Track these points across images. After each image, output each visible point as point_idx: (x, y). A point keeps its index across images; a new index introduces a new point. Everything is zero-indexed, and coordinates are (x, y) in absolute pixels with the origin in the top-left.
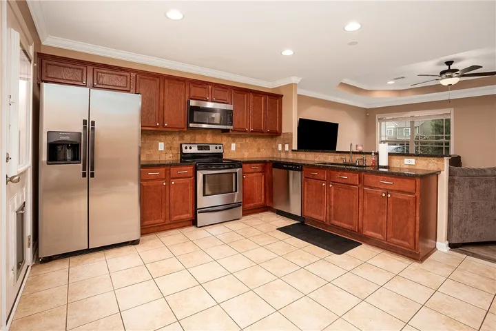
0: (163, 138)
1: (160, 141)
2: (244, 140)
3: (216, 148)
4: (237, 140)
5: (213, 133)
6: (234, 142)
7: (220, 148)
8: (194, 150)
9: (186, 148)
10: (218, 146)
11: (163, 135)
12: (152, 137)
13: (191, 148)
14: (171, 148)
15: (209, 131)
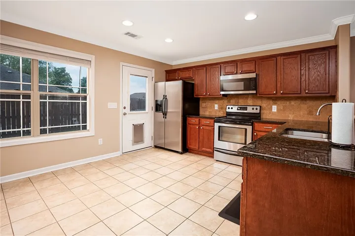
0: (217, 102)
1: (216, 104)
2: (288, 103)
3: (253, 109)
4: (279, 103)
5: (253, 97)
6: (275, 104)
7: (257, 109)
8: (235, 109)
9: (229, 108)
10: (255, 107)
11: (217, 100)
12: (212, 101)
13: (232, 108)
14: (222, 108)
15: (250, 96)
